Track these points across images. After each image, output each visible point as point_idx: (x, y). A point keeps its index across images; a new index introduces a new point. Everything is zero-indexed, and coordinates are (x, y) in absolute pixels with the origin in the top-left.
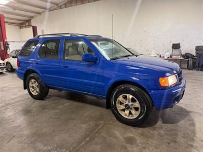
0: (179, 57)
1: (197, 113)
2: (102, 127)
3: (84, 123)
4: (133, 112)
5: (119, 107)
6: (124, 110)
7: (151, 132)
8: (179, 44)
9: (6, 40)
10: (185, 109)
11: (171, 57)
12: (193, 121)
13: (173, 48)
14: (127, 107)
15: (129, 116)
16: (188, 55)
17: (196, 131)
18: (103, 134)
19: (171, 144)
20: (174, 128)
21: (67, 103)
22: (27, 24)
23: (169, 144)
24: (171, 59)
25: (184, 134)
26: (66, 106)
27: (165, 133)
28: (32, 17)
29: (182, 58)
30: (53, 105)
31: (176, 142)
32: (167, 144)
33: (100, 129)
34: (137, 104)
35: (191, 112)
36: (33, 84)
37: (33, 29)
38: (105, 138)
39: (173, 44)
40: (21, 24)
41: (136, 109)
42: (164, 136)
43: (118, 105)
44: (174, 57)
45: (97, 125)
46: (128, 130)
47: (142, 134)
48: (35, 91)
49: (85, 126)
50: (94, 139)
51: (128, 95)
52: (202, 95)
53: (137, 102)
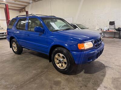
0: (114, 30)
1: (111, 68)
2: (44, 73)
3: (35, 70)
4: (64, 65)
5: (56, 61)
6: (58, 63)
7: (73, 78)
8: (114, 22)
9: (9, 19)
10: (104, 65)
11: (108, 30)
12: (105, 73)
13: (110, 24)
14: (60, 62)
15: (61, 67)
16: (120, 29)
17: (104, 80)
18: (42, 78)
19: (82, 87)
20: (90, 77)
21: (32, 57)
22: (23, 10)
23: (81, 87)
24: (108, 31)
25: (95, 82)
26: (30, 59)
27: (82, 80)
28: (26, 6)
29: (116, 31)
30: (24, 58)
31: (86, 86)
32: (80, 88)
33: (42, 74)
34: (65, 60)
35: (107, 67)
36: (14, 45)
37: (26, 13)
38: (42, 80)
39: (110, 22)
40: (20, 10)
41: (65, 63)
42: (81, 82)
43: (56, 60)
44: (111, 30)
45: (42, 72)
46: (60, 76)
47: (67, 80)
48: (15, 49)
49: (35, 72)
50: (35, 80)
51: (60, 54)
52: (120, 56)
53: (65, 59)
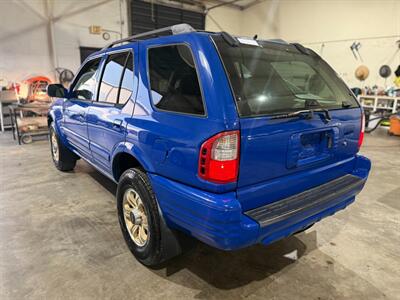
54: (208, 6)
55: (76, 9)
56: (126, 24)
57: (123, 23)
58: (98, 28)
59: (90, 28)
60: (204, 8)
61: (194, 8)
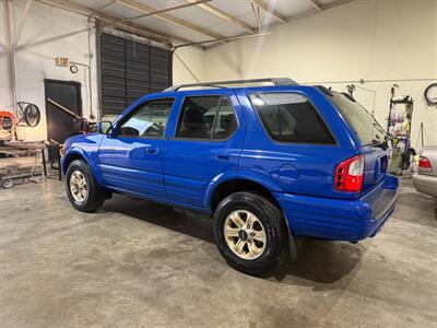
54: (174, 44)
55: (41, 38)
56: (95, 56)
57: (91, 56)
58: (65, 60)
59: (57, 59)
60: (170, 45)
61: (161, 45)
